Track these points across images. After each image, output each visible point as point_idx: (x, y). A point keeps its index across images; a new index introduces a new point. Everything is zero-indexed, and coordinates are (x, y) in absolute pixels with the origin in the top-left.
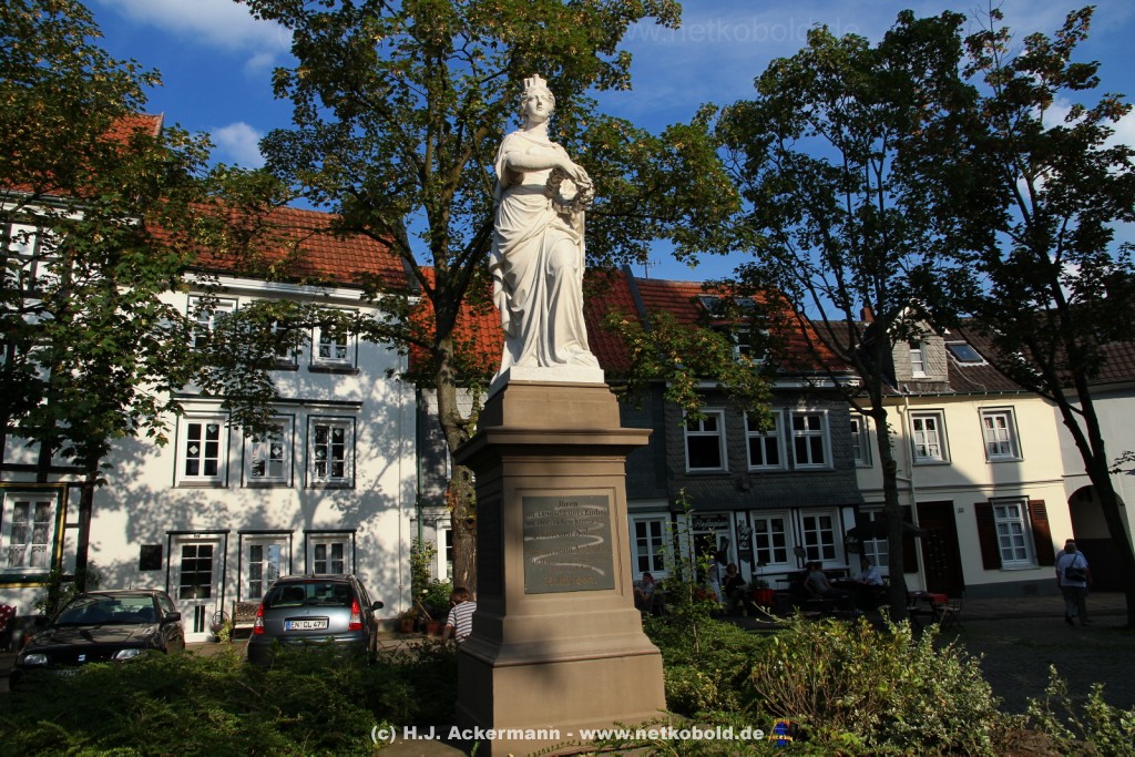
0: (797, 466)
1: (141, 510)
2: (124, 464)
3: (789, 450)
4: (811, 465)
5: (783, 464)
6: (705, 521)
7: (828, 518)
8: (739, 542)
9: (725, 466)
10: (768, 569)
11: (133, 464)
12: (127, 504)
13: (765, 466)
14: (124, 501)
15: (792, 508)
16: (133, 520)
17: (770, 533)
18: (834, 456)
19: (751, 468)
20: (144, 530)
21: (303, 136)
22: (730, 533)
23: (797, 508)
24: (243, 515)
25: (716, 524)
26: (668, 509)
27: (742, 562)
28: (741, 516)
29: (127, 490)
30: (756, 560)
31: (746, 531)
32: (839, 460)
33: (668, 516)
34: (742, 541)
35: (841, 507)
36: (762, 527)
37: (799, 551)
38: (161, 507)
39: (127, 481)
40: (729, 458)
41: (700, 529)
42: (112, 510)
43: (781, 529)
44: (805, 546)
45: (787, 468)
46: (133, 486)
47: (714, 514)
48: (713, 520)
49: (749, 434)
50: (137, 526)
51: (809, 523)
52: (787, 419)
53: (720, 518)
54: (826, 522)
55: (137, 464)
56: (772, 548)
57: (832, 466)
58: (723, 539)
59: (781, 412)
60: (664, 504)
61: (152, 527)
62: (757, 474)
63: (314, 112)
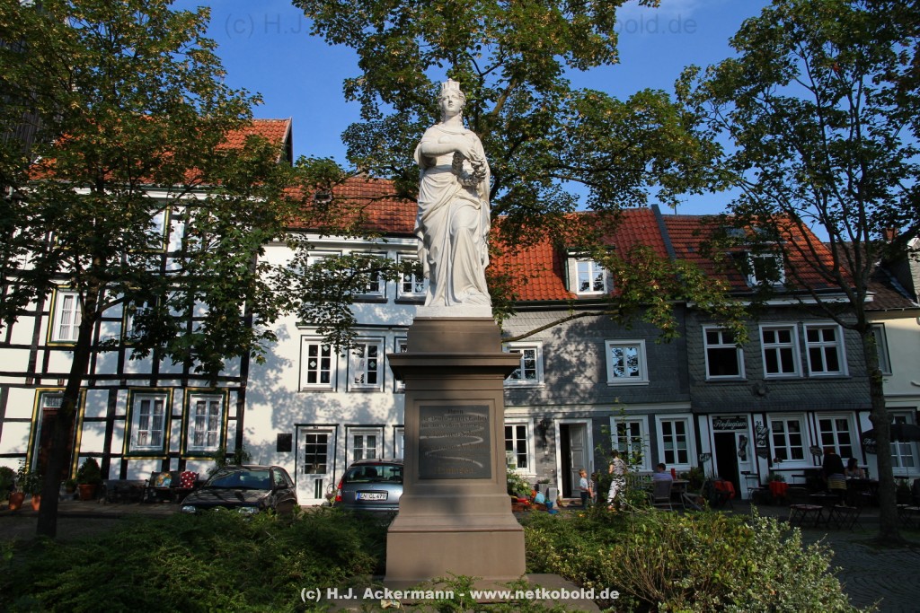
0: (812, 374)
1: (281, 405)
2: (269, 371)
3: (804, 359)
4: (825, 373)
5: (798, 371)
6: (725, 421)
7: (845, 421)
8: (756, 441)
9: (742, 374)
10: (785, 465)
11: (275, 372)
12: (272, 400)
13: (781, 374)
14: (269, 398)
15: (808, 412)
16: (276, 411)
17: (787, 434)
18: (849, 365)
19: (767, 375)
20: (284, 420)
21: (372, 127)
22: (748, 432)
23: (813, 412)
24: (353, 409)
25: (735, 424)
26: (690, 411)
27: (760, 458)
28: (758, 418)
29: (271, 390)
30: (773, 456)
31: (763, 431)
32: (854, 368)
33: (690, 417)
34: (759, 439)
35: (858, 411)
36: (779, 428)
37: (815, 450)
38: (295, 402)
39: (270, 384)
40: (746, 367)
41: (721, 428)
42: (262, 405)
43: (798, 430)
44: (821, 446)
45: (802, 375)
46: (275, 388)
47: (733, 416)
48: (732, 421)
49: (764, 346)
50: (278, 416)
51: (826, 425)
52: (801, 333)
53: (738, 419)
54: (843, 425)
55: (278, 372)
56: (788, 447)
57: (847, 374)
58: (742, 438)
59: (795, 326)
60: (687, 406)
61: (289, 417)
62: (773, 381)
63: (376, 108)
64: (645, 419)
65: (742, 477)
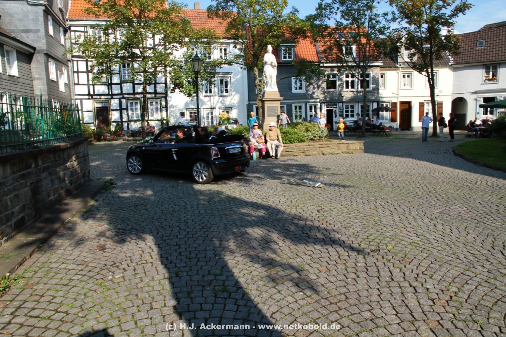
0: (360, 89)
3: (358, 84)
5: (356, 88)
6: (330, 105)
7: (368, 105)
8: (340, 112)
9: (337, 89)
10: (348, 119)
13: (350, 89)
15: (357, 102)
17: (350, 109)
18: (372, 87)
19: (345, 90)
22: (337, 109)
23: (359, 102)
25: (333, 106)
26: (319, 102)
28: (341, 104)
30: (345, 116)
31: (342, 108)
32: (374, 88)
33: (319, 104)
35: (372, 102)
36: (347, 108)
37: (358, 115)
40: (339, 87)
41: (329, 108)
43: (353, 108)
44: (360, 113)
45: (356, 90)
47: (333, 103)
48: (332, 105)
49: (345, 80)
51: (362, 107)
53: (335, 105)
56: (350, 114)
57: (372, 89)
58: (335, 111)
59: (357, 72)
62: (347, 92)
64: (304, 104)
65: (334, 123)
